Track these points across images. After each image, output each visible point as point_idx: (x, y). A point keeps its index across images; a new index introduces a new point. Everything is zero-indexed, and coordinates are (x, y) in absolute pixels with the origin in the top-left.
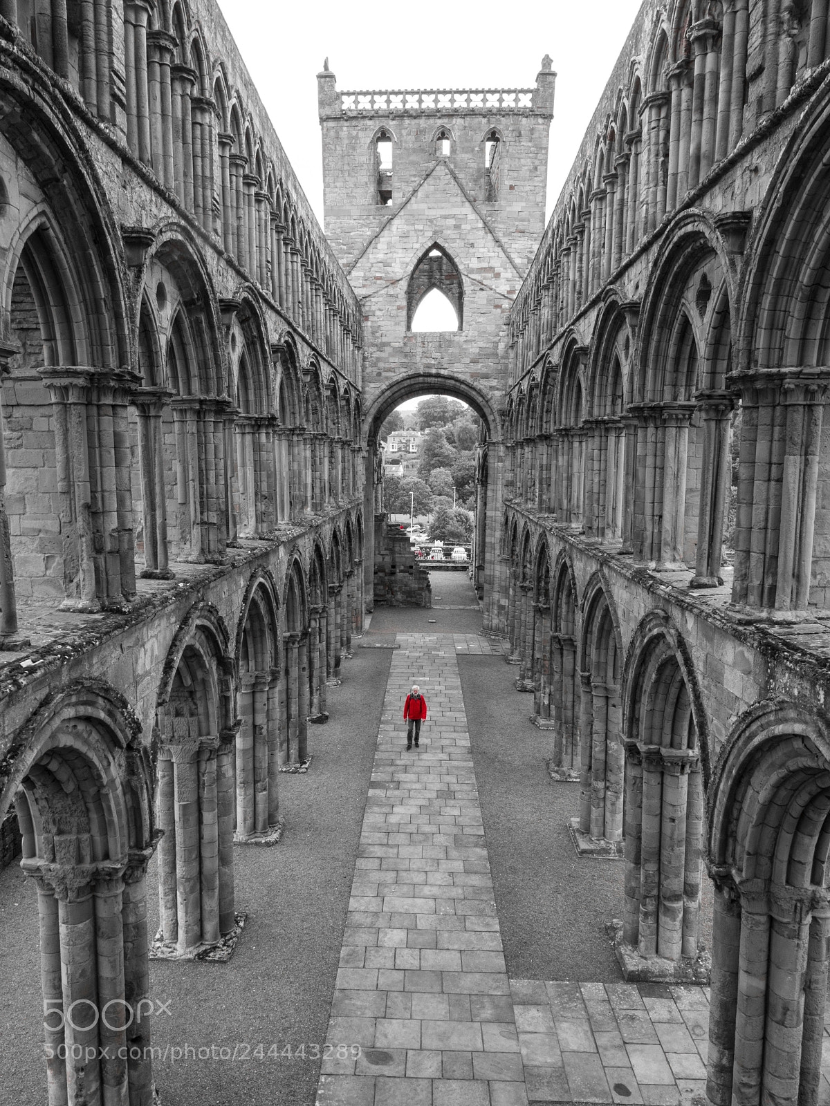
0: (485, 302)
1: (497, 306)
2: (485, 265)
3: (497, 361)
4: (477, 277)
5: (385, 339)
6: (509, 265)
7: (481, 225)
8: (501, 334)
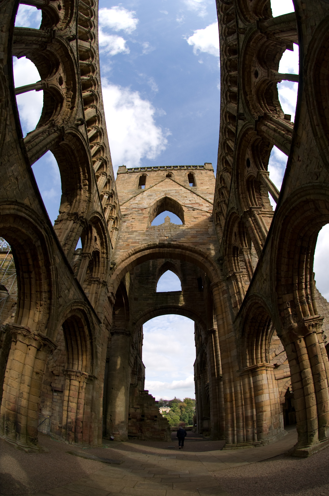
0: (196, 214)
1: (203, 215)
2: (195, 202)
3: (209, 236)
4: (190, 206)
5: (133, 229)
6: (207, 202)
7: (189, 191)
8: (209, 225)
